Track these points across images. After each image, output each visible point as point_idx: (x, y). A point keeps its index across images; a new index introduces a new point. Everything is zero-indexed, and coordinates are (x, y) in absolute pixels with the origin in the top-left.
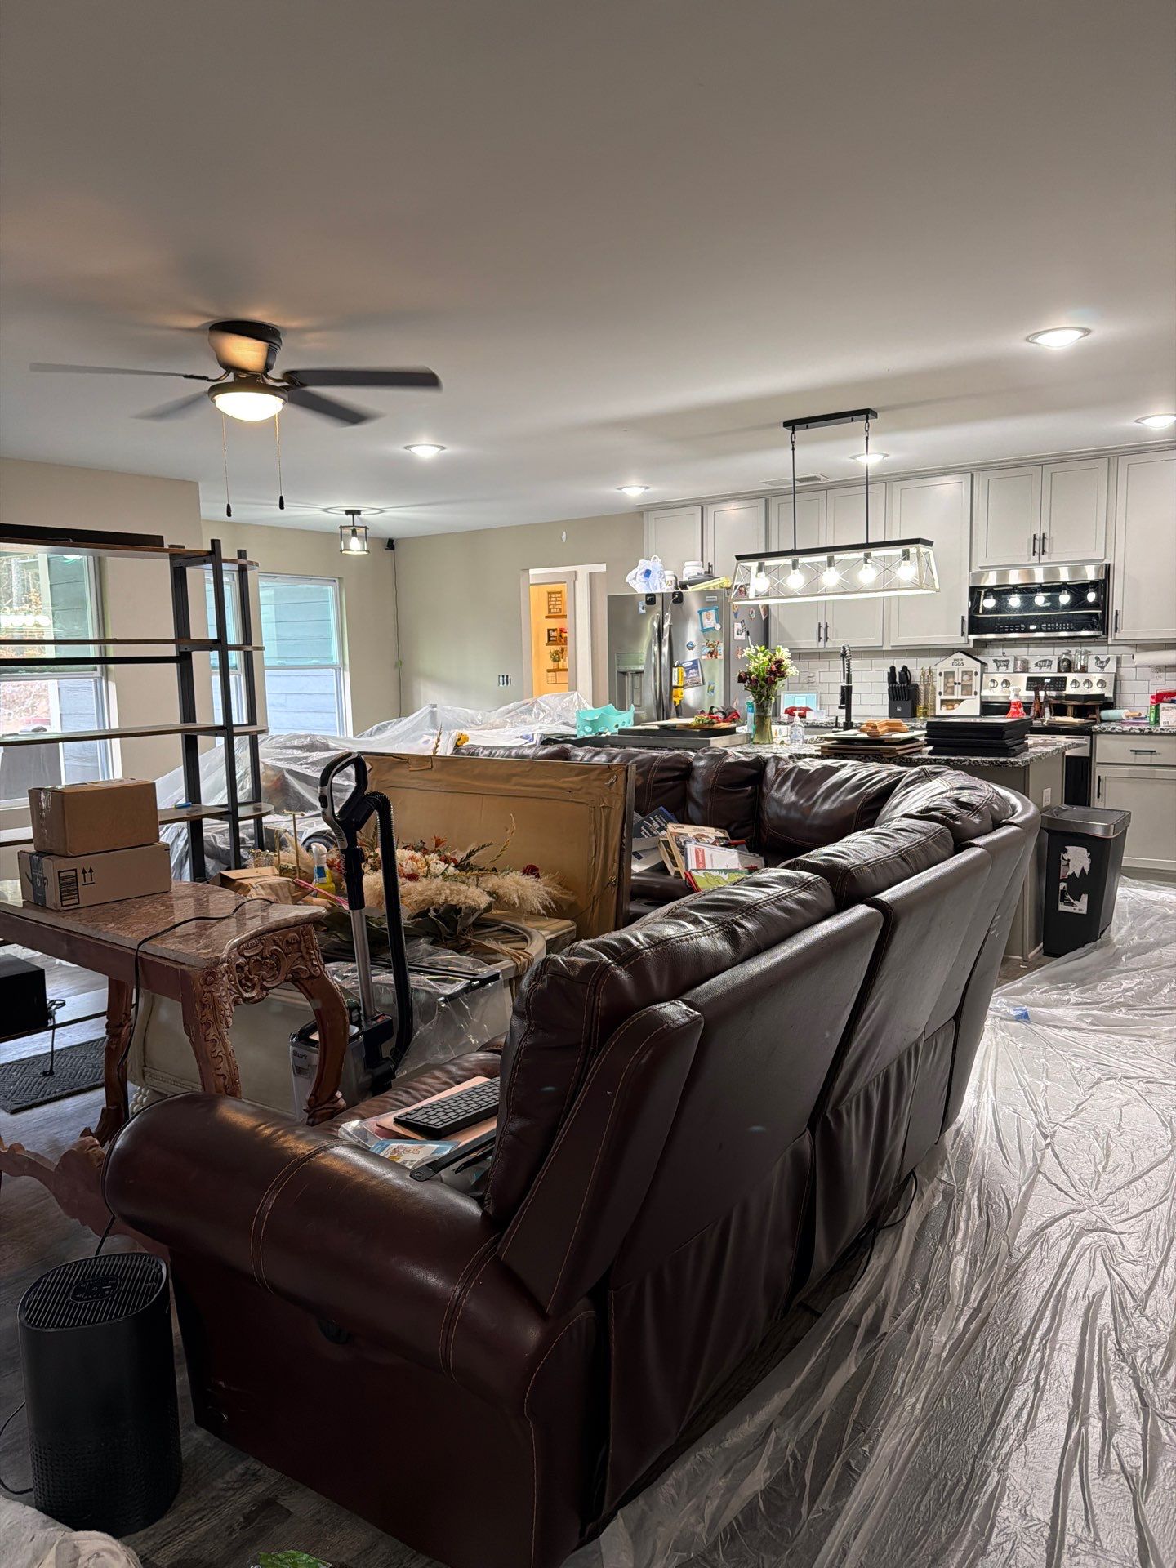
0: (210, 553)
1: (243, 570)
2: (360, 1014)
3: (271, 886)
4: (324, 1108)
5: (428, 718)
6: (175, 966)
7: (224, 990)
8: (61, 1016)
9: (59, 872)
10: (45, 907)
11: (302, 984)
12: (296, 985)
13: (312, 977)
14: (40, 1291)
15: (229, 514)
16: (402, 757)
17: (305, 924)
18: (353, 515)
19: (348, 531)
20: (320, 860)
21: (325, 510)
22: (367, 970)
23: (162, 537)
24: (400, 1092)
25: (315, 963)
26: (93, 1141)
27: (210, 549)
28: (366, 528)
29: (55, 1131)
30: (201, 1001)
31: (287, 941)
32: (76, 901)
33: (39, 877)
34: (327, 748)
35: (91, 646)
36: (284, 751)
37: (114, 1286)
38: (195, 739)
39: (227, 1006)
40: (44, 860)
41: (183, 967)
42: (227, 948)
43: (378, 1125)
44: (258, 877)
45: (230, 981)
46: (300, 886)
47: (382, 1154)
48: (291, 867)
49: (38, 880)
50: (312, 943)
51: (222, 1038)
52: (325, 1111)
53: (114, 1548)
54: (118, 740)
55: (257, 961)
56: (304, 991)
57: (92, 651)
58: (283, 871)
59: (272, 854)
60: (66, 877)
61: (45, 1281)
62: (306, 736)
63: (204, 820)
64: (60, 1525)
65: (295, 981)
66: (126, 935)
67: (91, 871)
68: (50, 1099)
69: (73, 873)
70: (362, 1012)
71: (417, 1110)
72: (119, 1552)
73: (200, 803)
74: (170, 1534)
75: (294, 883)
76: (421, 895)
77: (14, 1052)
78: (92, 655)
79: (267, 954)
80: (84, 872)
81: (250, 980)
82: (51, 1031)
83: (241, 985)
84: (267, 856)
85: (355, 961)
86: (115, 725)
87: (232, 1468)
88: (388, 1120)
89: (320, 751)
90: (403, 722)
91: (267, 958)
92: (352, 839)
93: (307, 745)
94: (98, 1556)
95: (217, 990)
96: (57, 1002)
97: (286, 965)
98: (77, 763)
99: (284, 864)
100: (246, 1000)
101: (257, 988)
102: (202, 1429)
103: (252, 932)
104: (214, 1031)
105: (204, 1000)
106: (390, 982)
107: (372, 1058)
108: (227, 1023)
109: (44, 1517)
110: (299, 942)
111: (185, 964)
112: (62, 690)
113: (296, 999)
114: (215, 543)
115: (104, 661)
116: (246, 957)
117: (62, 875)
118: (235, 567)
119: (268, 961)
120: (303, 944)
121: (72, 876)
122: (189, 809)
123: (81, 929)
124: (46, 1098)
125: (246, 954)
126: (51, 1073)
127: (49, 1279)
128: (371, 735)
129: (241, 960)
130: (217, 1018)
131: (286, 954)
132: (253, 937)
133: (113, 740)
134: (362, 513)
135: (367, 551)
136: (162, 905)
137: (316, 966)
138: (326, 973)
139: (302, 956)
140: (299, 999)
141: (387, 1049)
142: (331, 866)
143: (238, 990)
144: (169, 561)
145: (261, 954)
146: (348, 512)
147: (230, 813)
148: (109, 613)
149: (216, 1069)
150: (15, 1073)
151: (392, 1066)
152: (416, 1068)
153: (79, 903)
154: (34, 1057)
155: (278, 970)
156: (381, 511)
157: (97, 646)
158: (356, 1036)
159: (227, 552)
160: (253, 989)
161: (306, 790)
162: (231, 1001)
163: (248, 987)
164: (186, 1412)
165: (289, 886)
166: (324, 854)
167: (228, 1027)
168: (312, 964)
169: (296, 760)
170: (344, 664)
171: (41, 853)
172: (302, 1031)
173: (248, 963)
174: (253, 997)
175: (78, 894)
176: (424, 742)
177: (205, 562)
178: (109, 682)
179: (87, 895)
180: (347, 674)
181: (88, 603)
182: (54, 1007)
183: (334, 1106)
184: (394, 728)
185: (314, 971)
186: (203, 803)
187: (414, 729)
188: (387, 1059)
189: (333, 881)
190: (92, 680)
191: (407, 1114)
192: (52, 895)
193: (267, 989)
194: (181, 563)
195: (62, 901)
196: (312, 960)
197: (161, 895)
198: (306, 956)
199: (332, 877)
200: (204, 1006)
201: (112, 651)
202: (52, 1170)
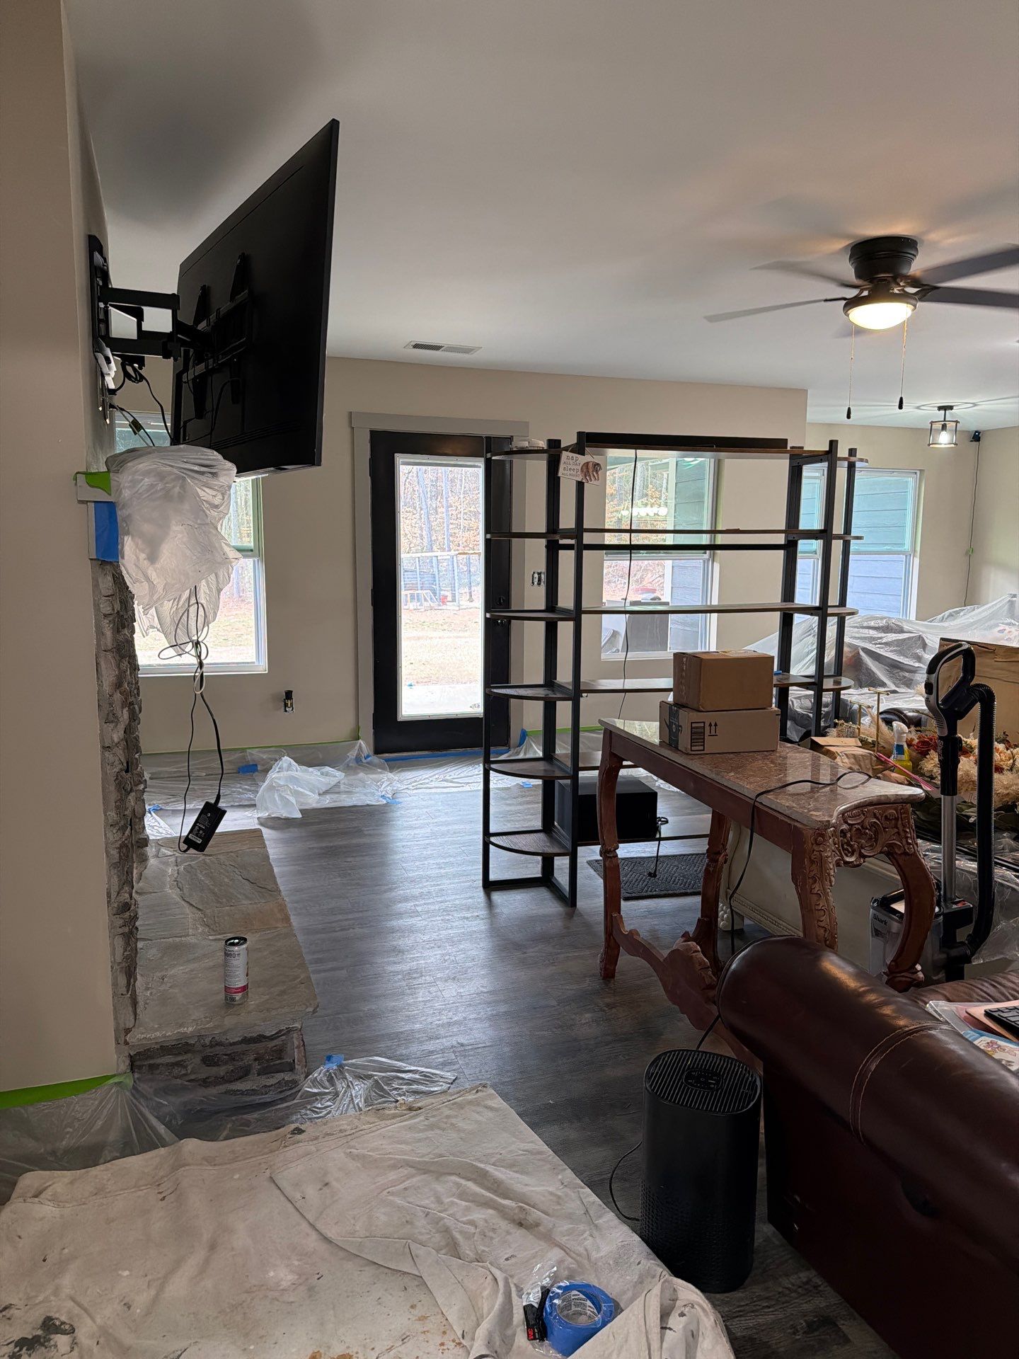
0: (827, 453)
1: (851, 467)
2: (940, 894)
3: (855, 756)
4: (903, 976)
5: (1006, 607)
6: (789, 821)
7: (830, 853)
8: (665, 831)
9: (692, 723)
10: (677, 748)
11: (895, 859)
12: (890, 859)
13: (905, 853)
14: (661, 1065)
15: (849, 417)
16: (989, 647)
17: (905, 803)
18: (945, 410)
19: (939, 426)
20: (900, 738)
21: (918, 408)
22: (952, 853)
23: (787, 440)
24: (985, 984)
25: (910, 841)
26: (696, 947)
27: (828, 449)
28: (957, 422)
29: (656, 923)
30: (810, 858)
31: (886, 816)
32: (702, 748)
33: (675, 724)
34: (902, 631)
35: (704, 535)
36: (861, 630)
37: (718, 1082)
38: (791, 616)
39: (832, 867)
40: (681, 712)
41: (796, 824)
42: (835, 814)
43: (967, 1012)
44: (843, 746)
45: (835, 844)
46: (881, 760)
47: (976, 1043)
48: (870, 740)
49: (674, 726)
50: (909, 822)
51: (826, 894)
52: (904, 979)
53: (705, 1306)
54: (716, 615)
55: (858, 829)
56: (895, 864)
57: (705, 540)
58: (864, 744)
59: (854, 726)
60: (697, 728)
61: (664, 1059)
62: (882, 619)
63: (790, 688)
64: (659, 1262)
65: (888, 854)
66: (747, 784)
67: (716, 725)
68: (653, 895)
69: (702, 725)
70: (942, 893)
71: (1010, 1010)
72: (708, 1310)
73: (789, 671)
74: (742, 1309)
75: (876, 756)
76: (1007, 788)
77: (626, 851)
78: (704, 542)
79: (866, 824)
80: (710, 725)
81: (851, 846)
82: (657, 842)
83: (844, 849)
84: (850, 727)
85: (941, 844)
86: (715, 602)
87: (796, 1273)
88: (979, 1010)
89: (894, 633)
90: (977, 611)
91: (867, 829)
92: (953, 729)
93: (882, 627)
94: (693, 1307)
95: (825, 851)
96: (663, 819)
97: (883, 838)
98: (680, 627)
99: (864, 736)
100: (846, 863)
101: (856, 855)
102: (771, 1225)
103: (856, 803)
104: (819, 887)
105: (813, 857)
106: (974, 871)
107: (948, 940)
108: (831, 881)
109: (649, 1251)
110: (897, 819)
111: (797, 821)
112: (675, 569)
113: (885, 869)
114: (833, 444)
115: (713, 547)
116: (849, 824)
117: (694, 725)
118: (846, 464)
119: (867, 831)
120: (900, 822)
121: (700, 727)
122: (781, 676)
123: (707, 773)
124: (649, 893)
125: (849, 822)
126: (655, 876)
127: (666, 1059)
128: (942, 620)
129: (845, 827)
130: (823, 875)
131: (884, 828)
132: (857, 807)
133: (712, 614)
134: (954, 408)
135: (956, 444)
136: (772, 762)
137: (910, 844)
138: (919, 852)
139: (898, 833)
140: (890, 872)
141: (963, 934)
142: (909, 745)
143: (840, 853)
144: (788, 460)
145: (862, 824)
146: (940, 408)
147: (815, 684)
148: (721, 506)
149: (819, 921)
150: (626, 868)
151: (968, 952)
152: (993, 959)
153: (704, 750)
154: (640, 858)
155: (876, 841)
156: (975, 405)
157: (708, 535)
158: (937, 915)
159: (842, 452)
160: (852, 854)
161: (879, 669)
162: (834, 862)
163: (849, 852)
164: (762, 1208)
165: (871, 759)
166: (904, 733)
167: (831, 886)
168: (907, 841)
169: (871, 639)
170: (915, 551)
171: (678, 704)
172: (884, 898)
173: (850, 830)
174: (853, 862)
175: (704, 742)
176: (999, 631)
177: (821, 461)
178: (715, 563)
179: (711, 744)
180: (917, 561)
181: (706, 498)
182: (660, 822)
183: (914, 976)
184: (966, 617)
185: (908, 848)
186: (791, 673)
187: (991, 617)
188: (962, 943)
189: (910, 760)
190: (701, 561)
191: (999, 1010)
192: (684, 740)
193: (865, 857)
194: (799, 460)
195: (691, 746)
196: (907, 837)
197: (769, 753)
198: (902, 834)
199: (910, 755)
200: (812, 862)
201: (721, 539)
202: (662, 960)
